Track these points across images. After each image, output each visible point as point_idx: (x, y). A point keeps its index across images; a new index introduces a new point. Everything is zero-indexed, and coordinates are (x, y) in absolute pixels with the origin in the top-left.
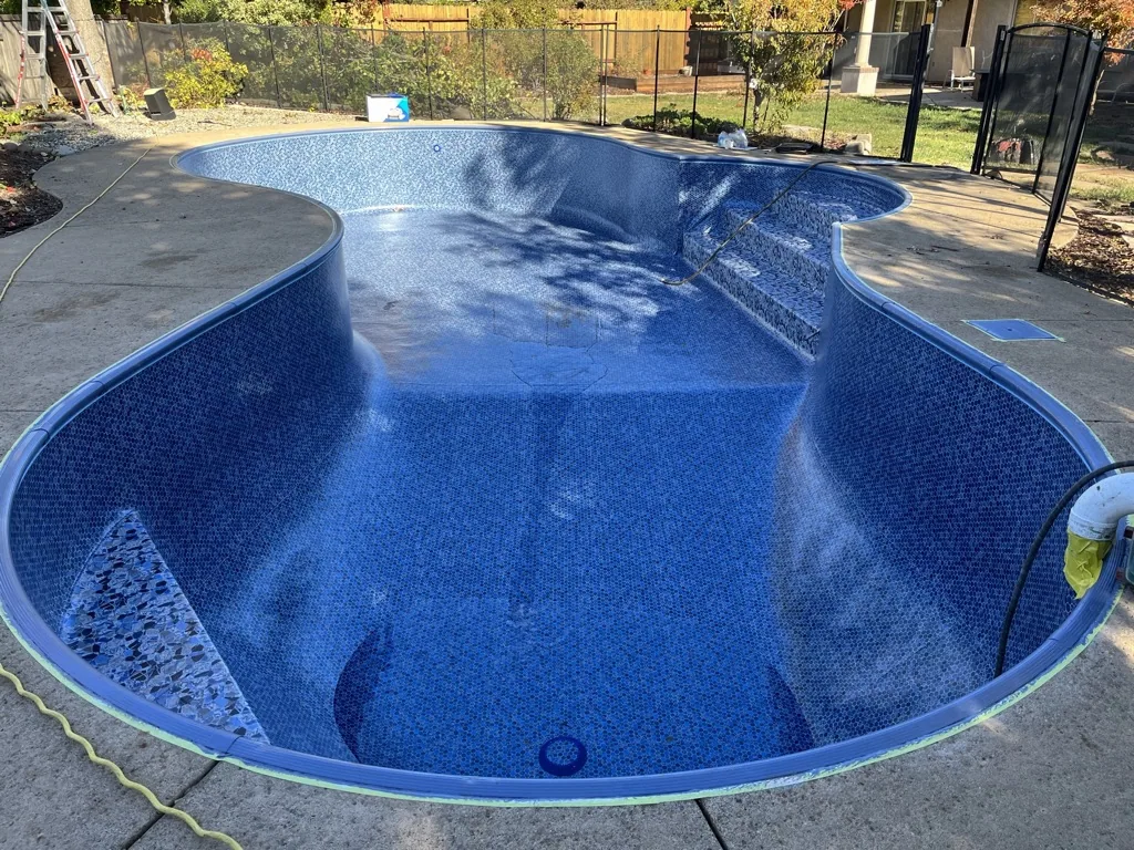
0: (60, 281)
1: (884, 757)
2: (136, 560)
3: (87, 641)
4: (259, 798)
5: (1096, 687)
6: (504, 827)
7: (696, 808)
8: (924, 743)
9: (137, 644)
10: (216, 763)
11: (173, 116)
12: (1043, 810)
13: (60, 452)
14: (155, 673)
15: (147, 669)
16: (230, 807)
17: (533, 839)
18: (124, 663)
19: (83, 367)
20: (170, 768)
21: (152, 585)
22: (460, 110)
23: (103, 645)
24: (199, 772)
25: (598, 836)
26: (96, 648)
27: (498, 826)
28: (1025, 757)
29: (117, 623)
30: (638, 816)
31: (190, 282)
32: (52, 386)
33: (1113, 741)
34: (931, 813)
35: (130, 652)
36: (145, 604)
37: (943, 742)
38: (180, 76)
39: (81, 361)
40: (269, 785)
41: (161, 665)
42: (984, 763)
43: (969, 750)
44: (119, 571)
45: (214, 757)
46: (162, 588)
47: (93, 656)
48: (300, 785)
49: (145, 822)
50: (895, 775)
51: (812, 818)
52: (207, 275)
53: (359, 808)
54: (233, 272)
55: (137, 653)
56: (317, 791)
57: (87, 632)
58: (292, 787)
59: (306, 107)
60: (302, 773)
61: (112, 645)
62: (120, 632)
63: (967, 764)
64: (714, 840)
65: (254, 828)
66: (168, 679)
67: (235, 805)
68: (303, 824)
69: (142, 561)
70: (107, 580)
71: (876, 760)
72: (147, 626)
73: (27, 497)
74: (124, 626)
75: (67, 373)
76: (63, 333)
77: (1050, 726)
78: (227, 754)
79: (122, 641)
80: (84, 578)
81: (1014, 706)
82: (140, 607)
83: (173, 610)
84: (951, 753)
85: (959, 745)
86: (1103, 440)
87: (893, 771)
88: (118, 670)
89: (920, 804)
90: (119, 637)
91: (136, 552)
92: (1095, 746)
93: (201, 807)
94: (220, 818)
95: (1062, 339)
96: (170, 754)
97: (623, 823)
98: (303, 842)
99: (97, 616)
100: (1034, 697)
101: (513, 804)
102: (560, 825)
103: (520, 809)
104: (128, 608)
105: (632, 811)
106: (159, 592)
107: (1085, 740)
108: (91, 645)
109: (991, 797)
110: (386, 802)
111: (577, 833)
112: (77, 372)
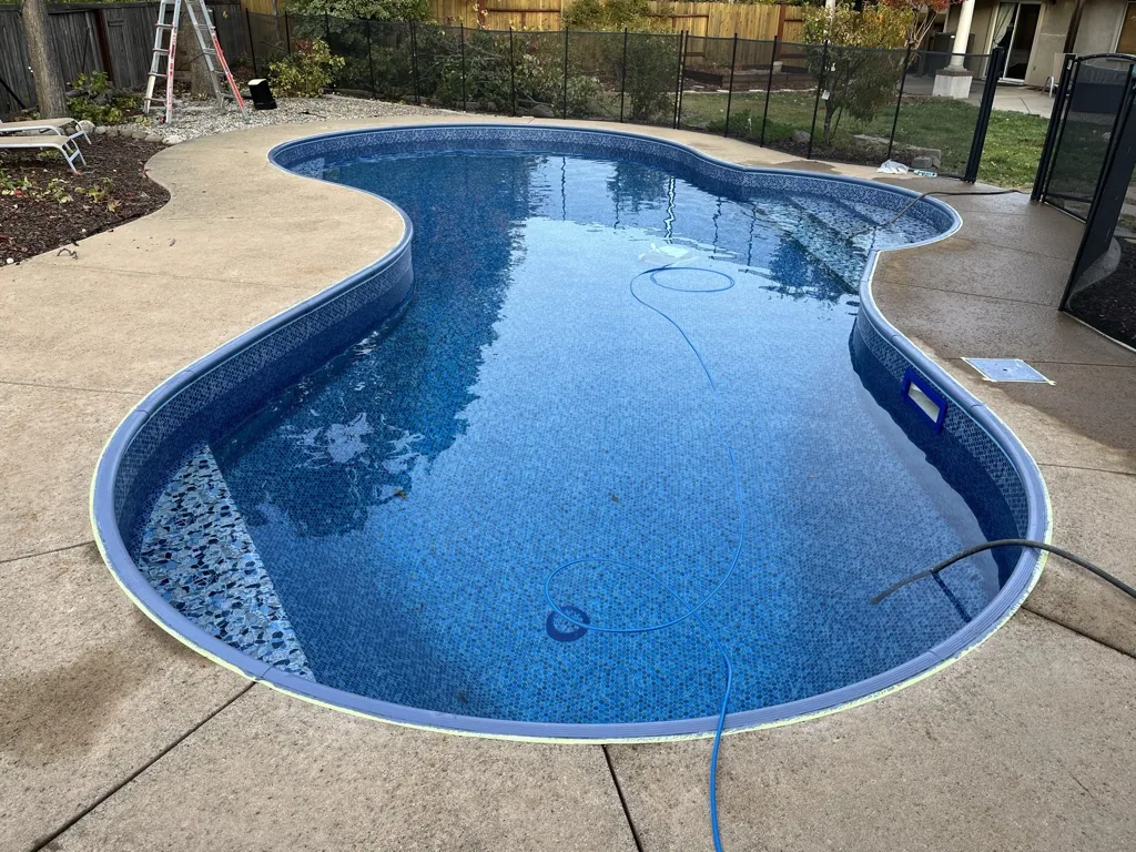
0: (163, 273)
1: (757, 728)
2: (206, 486)
3: (161, 549)
4: (281, 712)
5: (954, 693)
6: (455, 749)
7: (601, 751)
8: (794, 721)
9: (202, 556)
10: (254, 683)
11: (274, 106)
12: (873, 781)
13: (157, 429)
14: (214, 581)
15: (208, 576)
16: (260, 716)
17: (474, 760)
18: (190, 570)
19: (180, 357)
20: (220, 684)
21: (218, 509)
22: (540, 107)
23: (174, 554)
24: (241, 689)
25: (522, 762)
26: (169, 556)
27: (451, 748)
28: (872, 740)
29: (187, 537)
30: (556, 752)
31: (274, 280)
32: (153, 372)
33: (951, 737)
34: (782, 773)
35: (196, 562)
36: (210, 524)
37: (809, 721)
38: (283, 66)
39: (177, 352)
40: (290, 703)
41: (219, 575)
42: (836, 741)
43: (828, 730)
44: (192, 494)
45: (253, 679)
46: (225, 513)
47: (166, 561)
48: (312, 705)
49: (199, 721)
50: (762, 743)
51: (687, 767)
52: (288, 275)
53: (353, 725)
54: (311, 272)
55: (201, 563)
56: (323, 710)
57: (162, 542)
58: (306, 706)
59: (395, 99)
60: (315, 698)
61: (182, 554)
62: (189, 544)
63: (823, 740)
64: (608, 774)
65: (277, 732)
66: (223, 587)
67: (264, 714)
68: (311, 732)
69: (211, 488)
70: (181, 501)
71: (751, 730)
72: (211, 542)
73: (129, 466)
74: (192, 540)
75: (166, 361)
76: (165, 324)
77: (902, 719)
78: (262, 678)
79: (190, 552)
80: (163, 498)
81: (877, 701)
82: (206, 526)
83: (233, 531)
84: (812, 731)
85: (821, 725)
86: (1048, 483)
87: (761, 739)
88: (185, 575)
89: (775, 765)
90: (188, 548)
91: (207, 479)
92: (935, 739)
93: (240, 714)
94: (252, 723)
95: (1052, 383)
96: (222, 675)
97: (543, 755)
98: (309, 745)
99: (171, 529)
100: (898, 695)
101: (465, 734)
102: (496, 752)
103: (468, 738)
104: (196, 526)
105: (552, 748)
106: (223, 515)
107: (928, 733)
108: (164, 553)
109: (834, 766)
110: (373, 724)
111: (507, 759)
112: (174, 361)
